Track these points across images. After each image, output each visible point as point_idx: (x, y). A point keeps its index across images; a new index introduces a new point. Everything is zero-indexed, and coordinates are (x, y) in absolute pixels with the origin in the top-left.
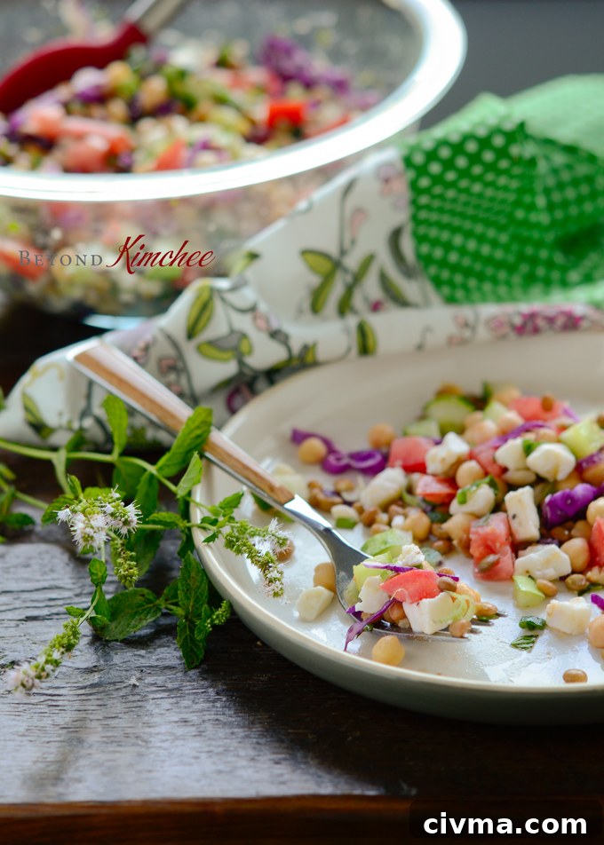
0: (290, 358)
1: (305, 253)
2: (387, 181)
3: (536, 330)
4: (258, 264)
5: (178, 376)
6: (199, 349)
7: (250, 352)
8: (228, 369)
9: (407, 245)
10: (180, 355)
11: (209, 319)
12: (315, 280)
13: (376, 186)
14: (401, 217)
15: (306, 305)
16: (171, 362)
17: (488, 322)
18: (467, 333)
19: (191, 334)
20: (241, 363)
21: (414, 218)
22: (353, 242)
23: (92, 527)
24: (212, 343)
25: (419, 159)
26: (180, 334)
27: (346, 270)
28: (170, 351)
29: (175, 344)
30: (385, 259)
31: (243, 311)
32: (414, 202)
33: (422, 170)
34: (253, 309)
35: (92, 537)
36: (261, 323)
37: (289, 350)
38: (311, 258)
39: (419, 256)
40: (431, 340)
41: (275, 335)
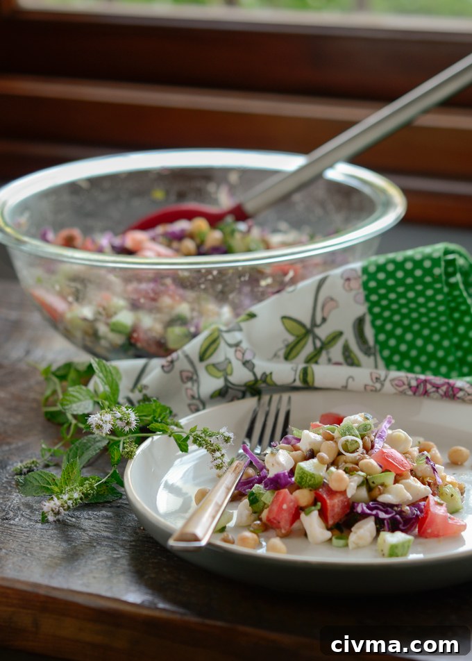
0: (256, 380)
1: (284, 318)
2: (348, 279)
3: (426, 393)
4: (254, 321)
5: (193, 385)
6: (207, 368)
7: (231, 374)
8: (218, 383)
9: (369, 332)
10: (196, 372)
11: (215, 349)
12: (291, 339)
13: (341, 282)
14: (361, 309)
15: (282, 353)
16: (190, 375)
17: (392, 380)
18: (378, 386)
19: (202, 359)
20: (226, 380)
21: (370, 310)
22: (324, 320)
23: (102, 421)
24: (214, 365)
25: (372, 269)
26: (195, 358)
27: (315, 337)
28: (188, 367)
29: (191, 362)
30: (350, 337)
31: (230, 346)
32: (367, 298)
33: (372, 276)
34: (237, 345)
35: (101, 426)
36: (239, 355)
37: (254, 374)
38: (287, 322)
39: (376, 341)
40: (351, 385)
41: (247, 364)
